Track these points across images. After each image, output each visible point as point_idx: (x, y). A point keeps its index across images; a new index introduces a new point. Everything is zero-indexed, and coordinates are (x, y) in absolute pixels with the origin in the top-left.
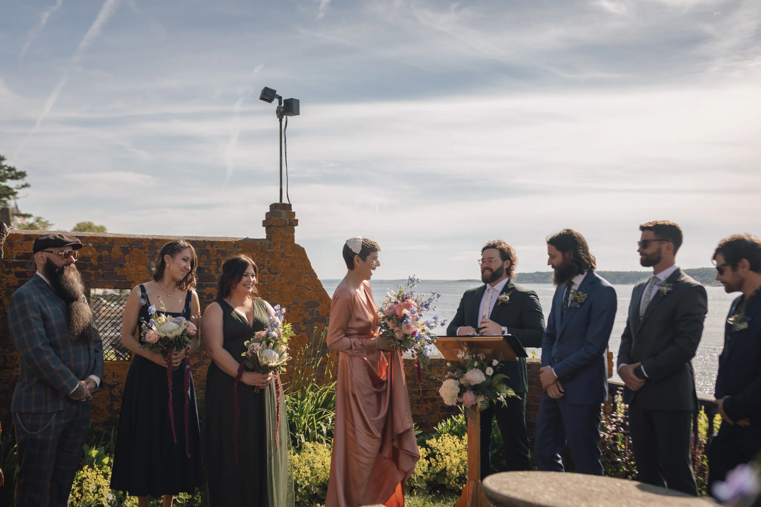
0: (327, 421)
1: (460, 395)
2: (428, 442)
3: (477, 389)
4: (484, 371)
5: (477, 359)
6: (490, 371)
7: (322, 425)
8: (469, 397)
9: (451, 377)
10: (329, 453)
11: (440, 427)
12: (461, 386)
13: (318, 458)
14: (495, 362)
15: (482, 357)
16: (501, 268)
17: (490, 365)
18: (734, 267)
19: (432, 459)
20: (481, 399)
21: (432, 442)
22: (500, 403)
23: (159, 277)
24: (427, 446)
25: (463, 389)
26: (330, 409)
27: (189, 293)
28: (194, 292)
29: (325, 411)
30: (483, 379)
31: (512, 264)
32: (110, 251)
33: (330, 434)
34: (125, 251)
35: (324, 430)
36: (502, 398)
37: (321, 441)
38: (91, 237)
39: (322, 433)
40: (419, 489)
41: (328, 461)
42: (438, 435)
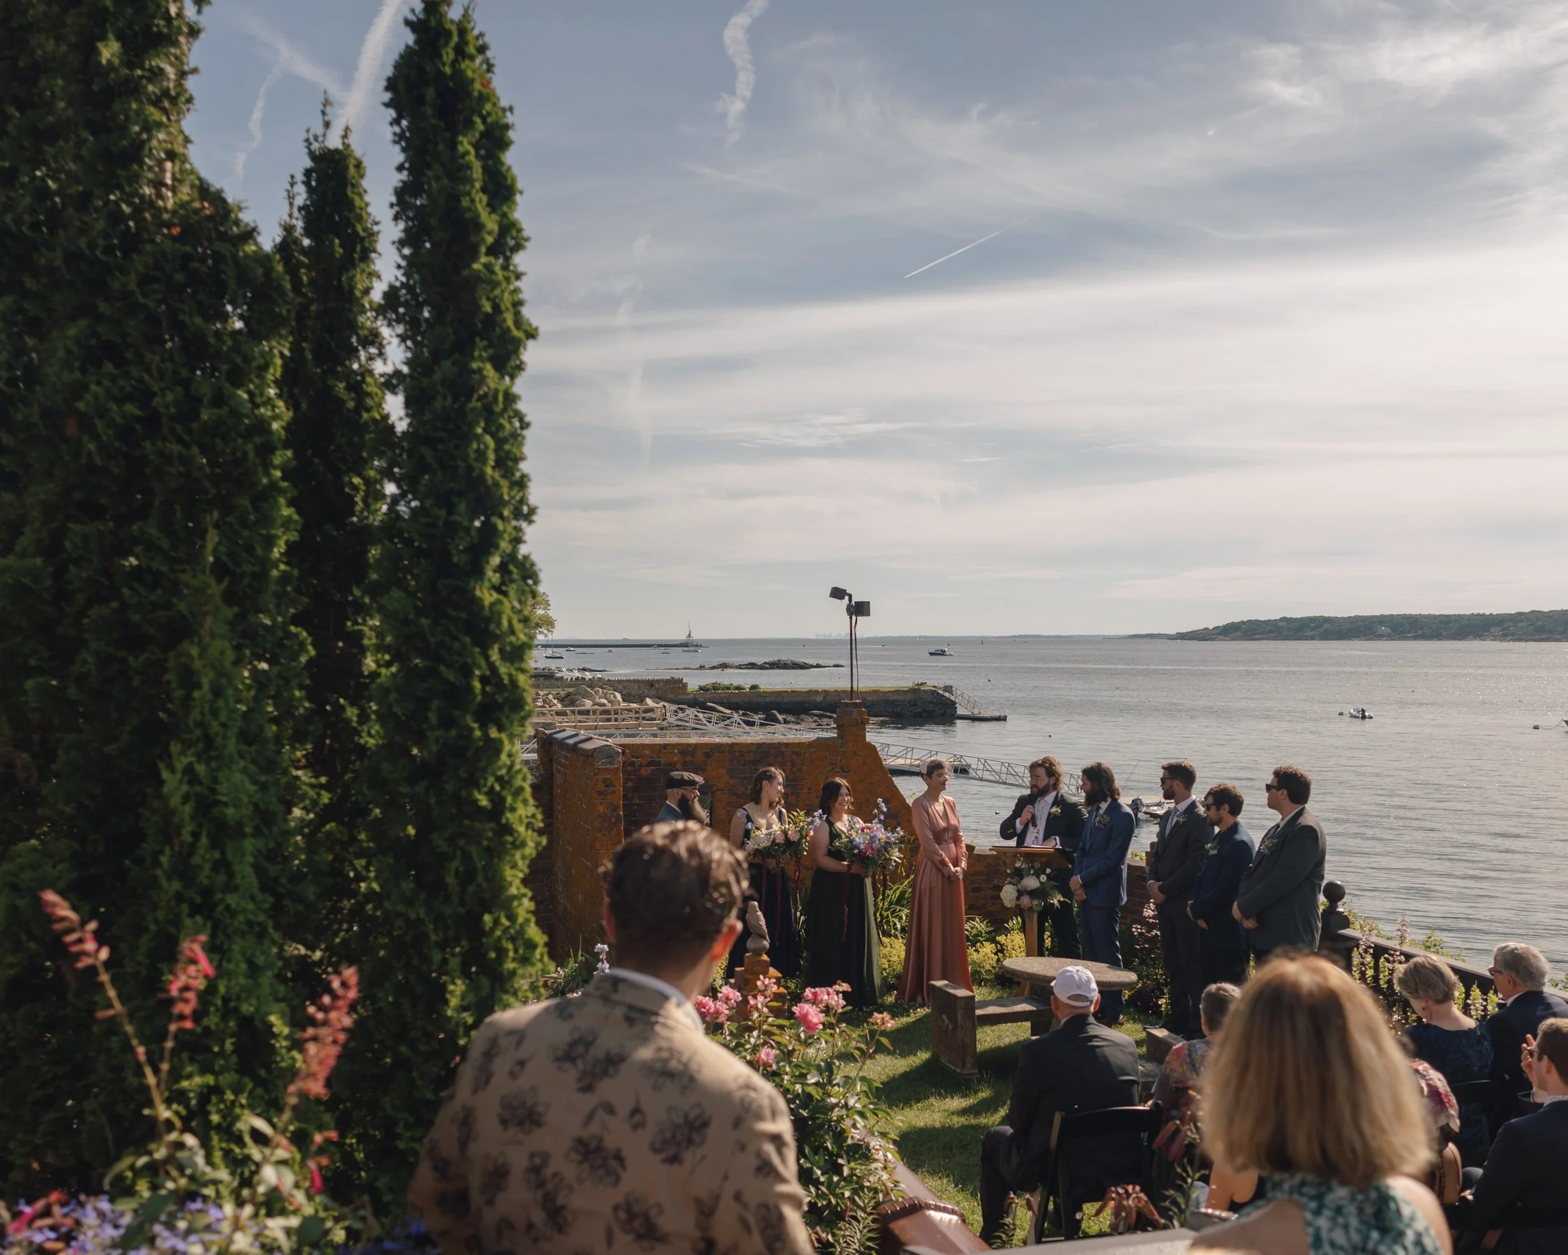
0: (901, 918)
1: (1018, 898)
2: (998, 938)
3: (1032, 894)
4: (1038, 877)
5: (1033, 867)
6: (1043, 878)
7: (896, 921)
8: (1026, 901)
9: (1010, 883)
10: (904, 948)
11: (1011, 923)
12: (1018, 891)
13: (894, 952)
14: (1048, 871)
15: (1037, 865)
16: (1047, 785)
17: (1044, 873)
18: (1218, 809)
19: (1000, 955)
20: (1036, 902)
21: (1001, 939)
22: (1053, 904)
23: (757, 800)
24: (997, 943)
25: (1020, 893)
26: (903, 906)
27: (780, 812)
28: (784, 810)
29: (898, 908)
30: (1038, 885)
31: (1058, 780)
32: (693, 756)
33: (903, 930)
34: (707, 755)
35: (899, 926)
36: (1055, 902)
37: (896, 937)
38: (676, 744)
39: (896, 929)
40: (986, 981)
41: (903, 954)
42: (1007, 931)
